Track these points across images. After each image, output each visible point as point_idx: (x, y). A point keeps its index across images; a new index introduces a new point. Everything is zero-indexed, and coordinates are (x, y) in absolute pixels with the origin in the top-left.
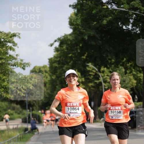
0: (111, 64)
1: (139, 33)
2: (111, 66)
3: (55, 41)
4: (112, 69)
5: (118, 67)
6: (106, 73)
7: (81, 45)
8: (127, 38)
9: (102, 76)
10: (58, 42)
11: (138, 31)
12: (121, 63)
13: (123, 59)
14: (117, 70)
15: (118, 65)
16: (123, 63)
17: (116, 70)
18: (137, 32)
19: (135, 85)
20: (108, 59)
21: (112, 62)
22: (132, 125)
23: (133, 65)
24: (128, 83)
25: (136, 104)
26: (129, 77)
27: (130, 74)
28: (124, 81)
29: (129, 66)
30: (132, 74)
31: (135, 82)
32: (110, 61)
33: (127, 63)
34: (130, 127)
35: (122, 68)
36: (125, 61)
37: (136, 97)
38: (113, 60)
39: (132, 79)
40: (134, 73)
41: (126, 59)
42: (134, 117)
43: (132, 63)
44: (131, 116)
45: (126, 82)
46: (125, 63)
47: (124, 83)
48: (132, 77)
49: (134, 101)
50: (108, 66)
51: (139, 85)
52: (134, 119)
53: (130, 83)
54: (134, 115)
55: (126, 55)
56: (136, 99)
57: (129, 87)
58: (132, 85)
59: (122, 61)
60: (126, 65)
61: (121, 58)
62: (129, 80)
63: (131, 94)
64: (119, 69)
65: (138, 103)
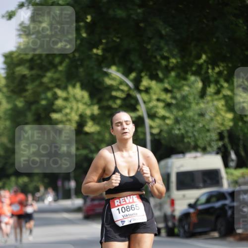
0: (167, 70)
2: (166, 76)
3: (21, 6)
4: (169, 83)
5: (186, 79)
6: (155, 94)
7: (89, 19)
9: (145, 102)
12: (194, 69)
13: (199, 57)
14: (183, 85)
15: (186, 73)
16: (200, 67)
17: (180, 84)
19: (231, 124)
20: (158, 57)
21: (171, 65)
22: (223, 229)
23: (225, 72)
24: (212, 120)
25: (232, 174)
26: (216, 103)
27: (216, 97)
28: (202, 115)
29: (215, 75)
30: (221, 96)
31: (230, 116)
32: (164, 63)
33: (210, 67)
34: (216, 234)
35: (196, 81)
36: (205, 61)
37: (233, 156)
38: (173, 61)
39: (222, 110)
40: (229, 93)
41: (207, 57)
42: (227, 208)
43: (221, 68)
44: (218, 205)
45: (207, 117)
46: (205, 66)
47: (201, 118)
48: (220, 104)
49: (226, 165)
50: (161, 75)
51: (240, 124)
52: (226, 212)
53: (217, 120)
54: (228, 202)
55: (206, 47)
56: (233, 160)
57: (215, 129)
58: (222, 124)
59: (196, 62)
60: (207, 72)
61: (194, 53)
62: (213, 111)
63: (219, 149)
64: (189, 82)
65: (238, 173)
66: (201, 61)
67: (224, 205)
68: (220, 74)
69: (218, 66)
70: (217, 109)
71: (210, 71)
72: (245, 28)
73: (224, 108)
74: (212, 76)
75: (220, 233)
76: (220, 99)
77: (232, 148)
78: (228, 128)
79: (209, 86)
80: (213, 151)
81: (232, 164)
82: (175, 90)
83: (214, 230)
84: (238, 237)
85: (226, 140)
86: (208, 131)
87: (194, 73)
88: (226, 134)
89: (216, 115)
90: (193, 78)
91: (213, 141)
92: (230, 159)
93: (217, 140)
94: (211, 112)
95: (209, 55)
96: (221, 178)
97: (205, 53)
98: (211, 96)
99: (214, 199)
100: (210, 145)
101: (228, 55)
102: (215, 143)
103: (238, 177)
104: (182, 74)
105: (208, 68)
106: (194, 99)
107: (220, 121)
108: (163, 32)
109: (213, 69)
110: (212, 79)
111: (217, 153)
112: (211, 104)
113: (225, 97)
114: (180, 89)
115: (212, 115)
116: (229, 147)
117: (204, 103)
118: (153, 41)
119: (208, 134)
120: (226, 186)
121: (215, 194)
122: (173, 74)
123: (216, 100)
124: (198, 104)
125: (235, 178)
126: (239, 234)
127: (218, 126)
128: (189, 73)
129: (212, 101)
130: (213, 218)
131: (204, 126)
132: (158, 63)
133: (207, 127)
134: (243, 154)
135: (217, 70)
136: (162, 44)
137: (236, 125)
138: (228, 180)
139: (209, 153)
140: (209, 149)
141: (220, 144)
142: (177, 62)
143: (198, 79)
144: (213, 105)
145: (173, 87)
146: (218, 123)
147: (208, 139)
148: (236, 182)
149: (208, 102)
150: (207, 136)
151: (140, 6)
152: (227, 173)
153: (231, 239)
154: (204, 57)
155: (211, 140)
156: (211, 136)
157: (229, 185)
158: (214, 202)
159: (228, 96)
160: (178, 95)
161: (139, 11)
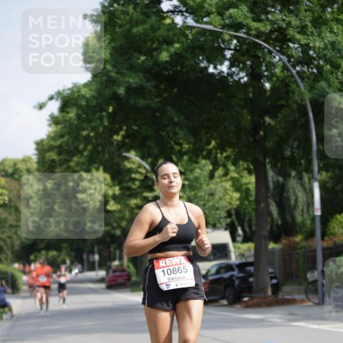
0: (181, 154)
1: (245, 83)
3: (51, 98)
5: (197, 162)
7: (111, 109)
8: (219, 95)
10: (57, 99)
11: (243, 78)
12: (205, 153)
13: (209, 143)
14: (195, 168)
15: (197, 157)
16: (210, 152)
17: (192, 167)
18: (242, 81)
19: (238, 203)
20: (172, 143)
21: (184, 150)
22: (231, 297)
23: (232, 157)
24: (221, 199)
25: (239, 248)
26: (224, 184)
27: (224, 178)
28: (212, 195)
29: (223, 160)
30: (229, 177)
31: (237, 195)
32: (177, 148)
33: (218, 151)
34: (225, 302)
35: (206, 164)
36: (214, 147)
37: (240, 231)
38: (186, 146)
39: (229, 190)
40: (235, 175)
41: (216, 143)
42: (234, 278)
43: (229, 153)
44: (226, 275)
45: (217, 197)
46: (214, 151)
47: (211, 198)
48: (228, 185)
49: (234, 240)
50: (175, 159)
51: (246, 203)
52: (234, 282)
53: (226, 199)
54: (235, 273)
55: (215, 134)
56: (239, 235)
57: (224, 208)
58: (230, 203)
59: (206, 147)
60: (216, 157)
61: (204, 139)
62: (222, 191)
63: (227, 225)
64: (200, 165)
65: (245, 246)
66: (211, 146)
67: (232, 276)
68: (227, 158)
69: (226, 151)
70: (225, 190)
71: (219, 155)
72: (249, 118)
73: (232, 189)
74: (221, 160)
75: (228, 301)
76: (228, 180)
77: (239, 225)
78: (235, 207)
79: (218, 169)
80: (222, 227)
81: (239, 239)
82: (188, 173)
83: (223, 298)
84: (244, 305)
85: (234, 217)
86: (218, 209)
87: (205, 158)
88: (233, 212)
89: (224, 195)
90: (203, 162)
91: (222, 218)
92: (237, 234)
93: (226, 217)
94: (220, 192)
95: (218, 141)
96: (230, 252)
97: (214, 139)
98: (219, 177)
99: (223, 271)
100: (219, 221)
101: (235, 141)
102: (224, 220)
103: (244, 250)
104: (194, 159)
105: (217, 153)
106: (205, 180)
107: (228, 201)
108: (176, 120)
109: (222, 153)
110: (221, 163)
111: (226, 229)
112: (220, 185)
113: (232, 178)
114: (192, 171)
115: (221, 194)
116: (236, 223)
117: (213, 184)
118: (168, 128)
119: (218, 212)
120: (234, 259)
121: (223, 265)
122: (185, 158)
123: (225, 181)
124: (208, 184)
125: (242, 251)
126: (246, 301)
127: (227, 204)
128: (200, 157)
129: (221, 182)
130: (222, 288)
131: (213, 205)
132: (172, 148)
133: (217, 206)
134: (247, 230)
135: (225, 154)
136: (177, 129)
137: (242, 203)
138: (235, 253)
139: (219, 229)
140: (218, 225)
141: (229, 220)
142: (189, 148)
143: (208, 162)
144: (222, 186)
145: (186, 170)
146: (227, 202)
147: (218, 216)
148: (242, 255)
149: (217, 184)
150: (216, 214)
151: (157, 97)
152: (234, 247)
153: (238, 306)
154: (213, 143)
155: (220, 218)
156: (220, 214)
157: (236, 258)
158: (222, 273)
159: (235, 178)
160: (191, 177)
161: (156, 100)
